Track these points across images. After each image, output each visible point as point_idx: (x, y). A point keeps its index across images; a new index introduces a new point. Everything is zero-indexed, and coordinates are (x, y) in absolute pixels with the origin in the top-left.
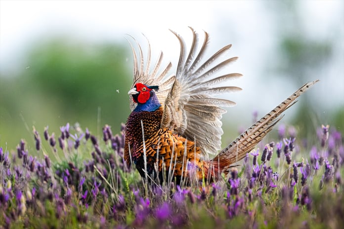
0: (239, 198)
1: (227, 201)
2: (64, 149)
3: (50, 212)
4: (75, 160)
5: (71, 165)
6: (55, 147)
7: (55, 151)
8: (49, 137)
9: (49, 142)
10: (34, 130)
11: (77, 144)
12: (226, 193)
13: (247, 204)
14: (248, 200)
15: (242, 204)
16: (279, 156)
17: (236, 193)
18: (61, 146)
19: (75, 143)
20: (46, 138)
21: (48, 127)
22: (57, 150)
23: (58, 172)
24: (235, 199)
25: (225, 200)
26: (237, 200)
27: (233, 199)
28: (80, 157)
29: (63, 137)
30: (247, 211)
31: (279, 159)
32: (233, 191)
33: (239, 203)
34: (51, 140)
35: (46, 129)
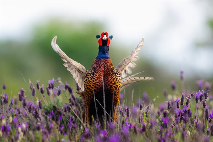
0: (169, 130)
1: (161, 133)
2: (50, 95)
3: (38, 139)
4: (57, 104)
5: (54, 107)
6: (44, 94)
7: (44, 97)
8: (40, 87)
9: (40, 90)
10: (30, 82)
11: (59, 93)
12: (160, 127)
13: (174, 135)
14: (175, 132)
15: (170, 135)
16: (197, 102)
17: (166, 127)
18: (49, 93)
19: (57, 92)
20: (38, 88)
21: (39, 80)
22: (45, 96)
23: (46, 111)
24: (165, 131)
25: (159, 132)
26: (167, 132)
27: (164, 131)
28: (61, 101)
29: (50, 88)
30: (174, 140)
31: (197, 104)
32: (165, 126)
33: (168, 134)
34: (41, 89)
35: (38, 81)
